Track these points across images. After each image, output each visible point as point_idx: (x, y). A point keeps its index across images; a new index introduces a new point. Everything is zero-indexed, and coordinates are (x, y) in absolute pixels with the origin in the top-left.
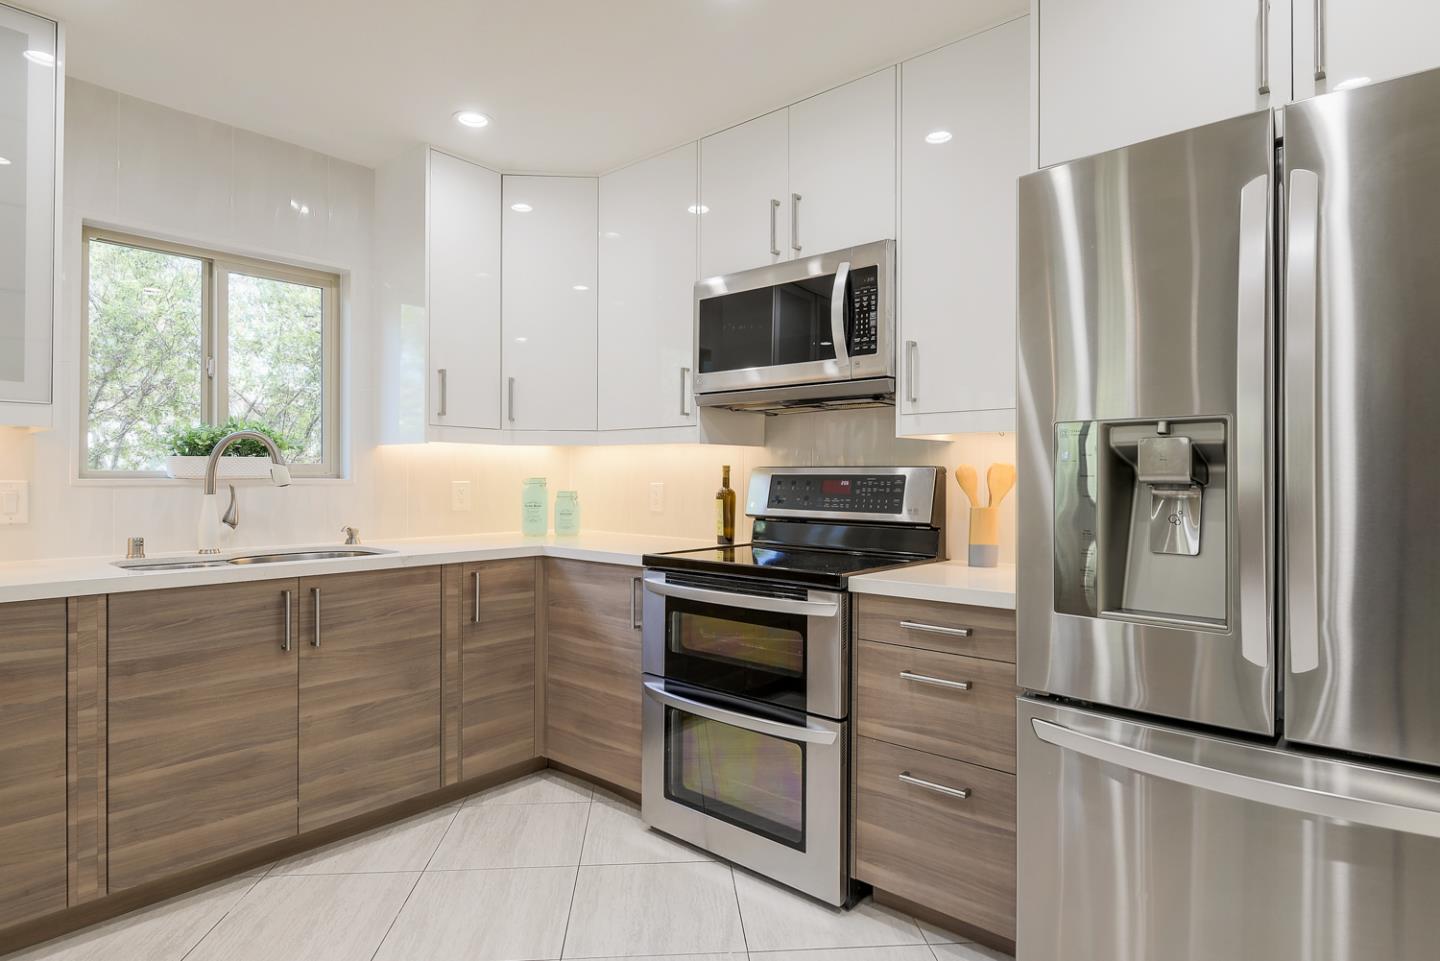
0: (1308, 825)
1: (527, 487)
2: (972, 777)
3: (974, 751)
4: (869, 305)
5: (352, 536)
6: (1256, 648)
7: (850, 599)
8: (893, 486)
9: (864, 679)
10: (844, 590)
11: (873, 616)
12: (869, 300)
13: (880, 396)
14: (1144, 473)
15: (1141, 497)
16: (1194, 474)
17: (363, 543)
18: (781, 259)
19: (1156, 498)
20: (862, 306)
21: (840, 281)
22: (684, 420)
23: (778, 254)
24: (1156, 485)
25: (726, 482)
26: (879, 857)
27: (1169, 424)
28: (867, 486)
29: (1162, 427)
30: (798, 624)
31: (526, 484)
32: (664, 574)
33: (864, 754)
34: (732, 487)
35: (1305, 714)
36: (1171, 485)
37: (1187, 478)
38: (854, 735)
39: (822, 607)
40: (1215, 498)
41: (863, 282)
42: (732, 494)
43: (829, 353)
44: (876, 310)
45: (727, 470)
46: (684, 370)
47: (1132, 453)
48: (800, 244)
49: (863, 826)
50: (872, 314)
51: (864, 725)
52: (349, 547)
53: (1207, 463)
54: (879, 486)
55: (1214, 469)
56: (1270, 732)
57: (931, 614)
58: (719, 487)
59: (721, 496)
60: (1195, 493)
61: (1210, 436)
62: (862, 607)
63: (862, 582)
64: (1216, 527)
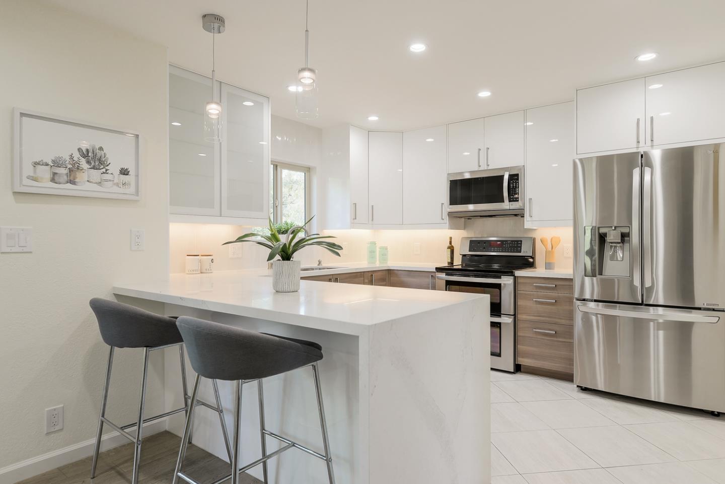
0: (652, 324)
1: (369, 245)
2: (557, 328)
3: (557, 320)
4: (516, 186)
5: (320, 263)
6: (637, 282)
7: (515, 278)
8: (517, 244)
9: (520, 302)
10: (514, 275)
11: (523, 283)
12: (516, 184)
13: (519, 214)
14: (609, 239)
15: (607, 246)
16: (621, 240)
17: (324, 265)
18: (481, 168)
19: (611, 246)
20: (513, 186)
21: (506, 177)
22: (442, 221)
23: (480, 166)
24: (612, 243)
25: (451, 243)
26: (527, 355)
27: (615, 227)
28: (508, 244)
29: (613, 228)
30: (498, 286)
31: (368, 244)
32: (445, 273)
33: (520, 325)
34: (452, 245)
35: (649, 297)
36: (615, 243)
37: (620, 241)
38: (517, 320)
39: (506, 281)
40: (627, 246)
41: (514, 178)
42: (453, 247)
43: (503, 201)
44: (518, 187)
45: (451, 238)
46: (442, 204)
47: (605, 235)
48: (489, 163)
49: (520, 347)
50: (517, 189)
51: (520, 317)
52: (320, 267)
53: (625, 237)
54: (512, 244)
55: (626, 239)
56: (641, 302)
57: (543, 281)
58: (448, 244)
59: (449, 248)
60: (621, 245)
61: (626, 230)
62: (520, 280)
63: (518, 273)
64: (627, 254)
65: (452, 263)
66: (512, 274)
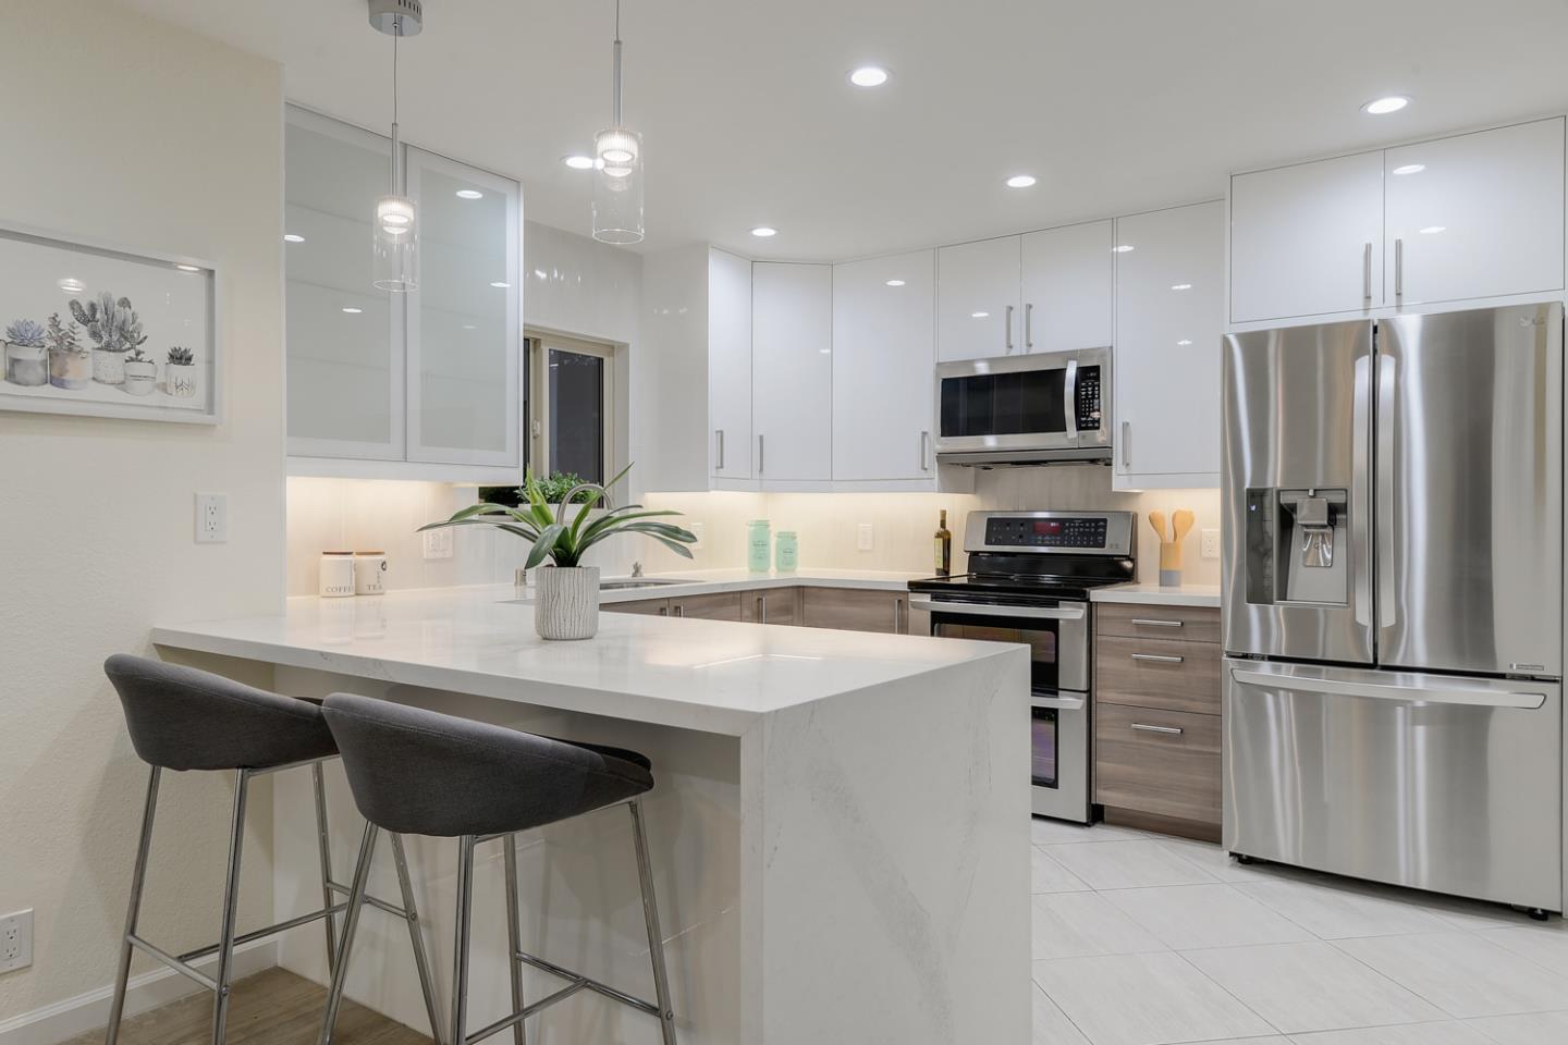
0: (1400, 710)
1: (753, 528)
2: (1184, 720)
3: (1185, 703)
4: (1093, 394)
5: (637, 569)
6: (1364, 618)
7: (1091, 605)
8: (1097, 527)
9: (1102, 662)
10: (1088, 601)
11: (1108, 618)
12: (1093, 390)
13: (1101, 460)
14: (1301, 517)
15: (1297, 534)
16: (1329, 520)
17: (647, 575)
18: (1014, 353)
19: (1307, 535)
20: (1087, 395)
21: (1071, 373)
22: (923, 474)
23: (1011, 347)
24: (1307, 526)
25: (943, 524)
26: (1116, 784)
27: (1315, 490)
28: (1074, 527)
29: (1311, 493)
30: (1052, 625)
31: (751, 526)
32: (929, 595)
33: (1102, 715)
34: (947, 528)
35: (1393, 647)
36: (1315, 526)
37: (1326, 523)
38: (1094, 702)
39: (1069, 613)
40: (1341, 533)
41: (1090, 376)
42: (948, 533)
43: (1063, 429)
44: (1099, 398)
45: (944, 513)
46: (924, 434)
47: (1293, 508)
48: (1031, 341)
49: (1102, 766)
50: (1096, 401)
51: (1102, 695)
52: (637, 579)
53: (1335, 513)
54: (1085, 527)
55: (1339, 517)
56: (1371, 661)
57: (1153, 613)
58: (938, 528)
59: (939, 536)
60: (1329, 530)
61: (1338, 499)
62: (1101, 612)
63: (1097, 595)
64: (1341, 551)
65: (945, 571)
66: (1082, 596)
